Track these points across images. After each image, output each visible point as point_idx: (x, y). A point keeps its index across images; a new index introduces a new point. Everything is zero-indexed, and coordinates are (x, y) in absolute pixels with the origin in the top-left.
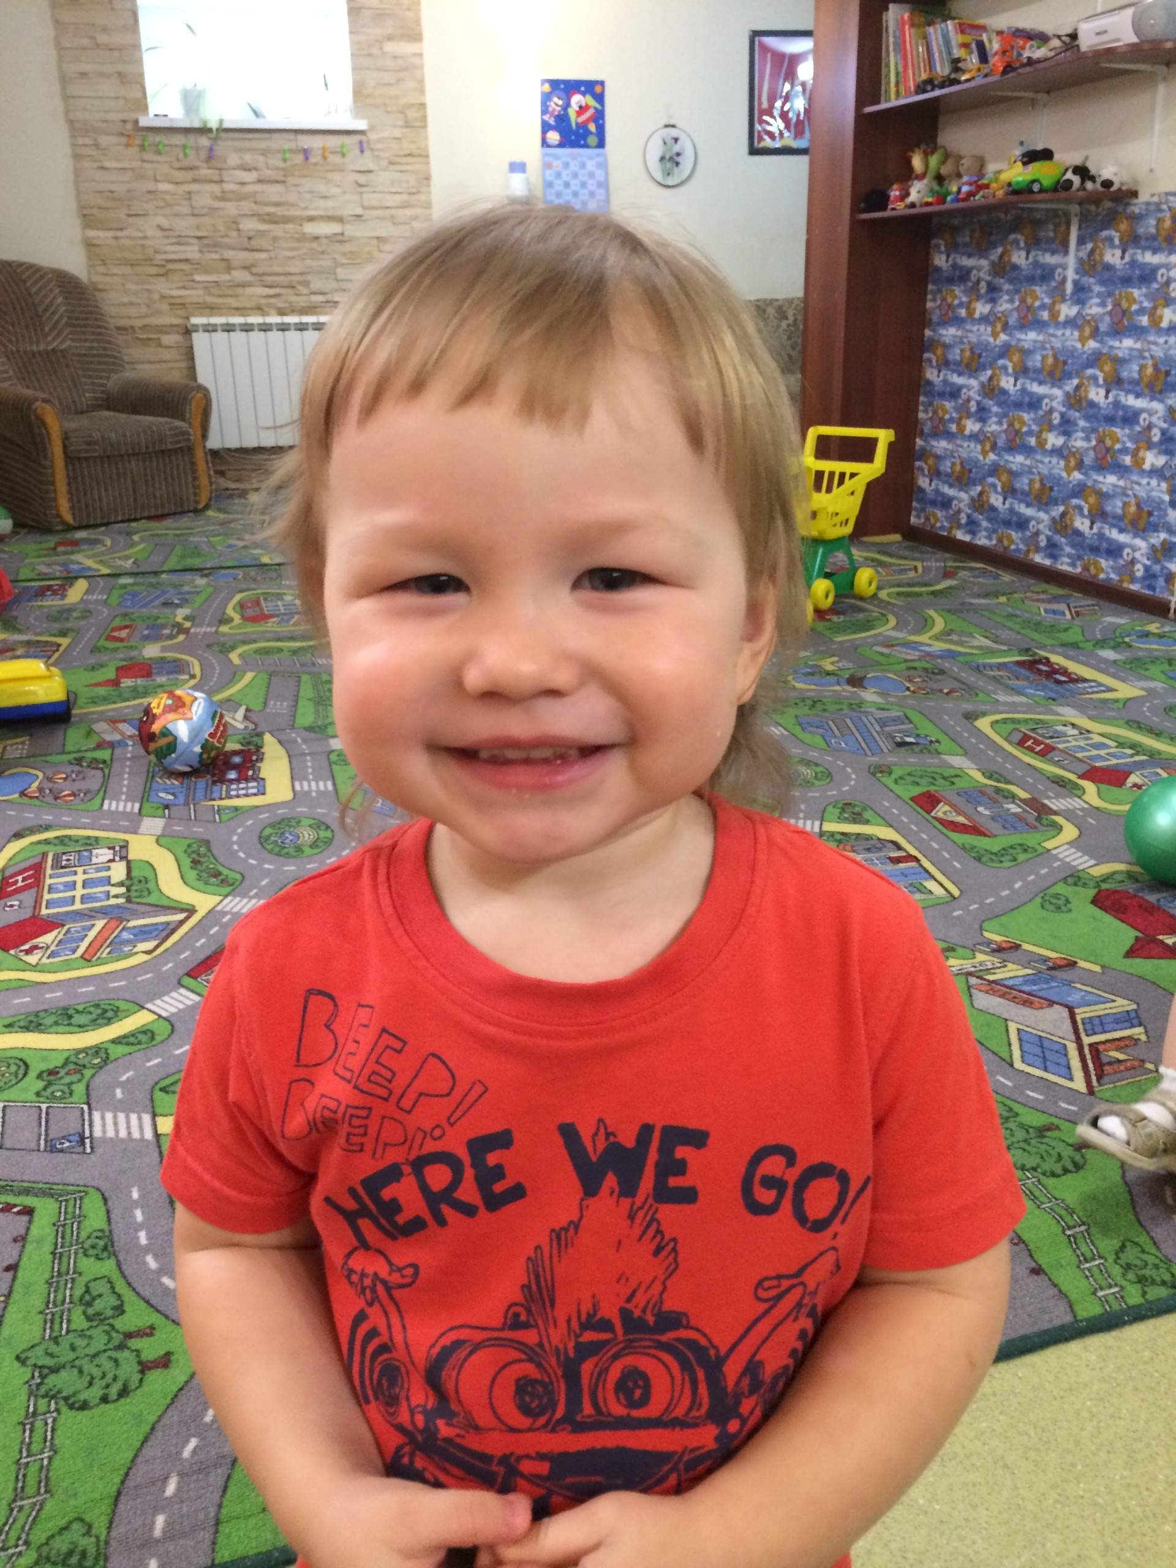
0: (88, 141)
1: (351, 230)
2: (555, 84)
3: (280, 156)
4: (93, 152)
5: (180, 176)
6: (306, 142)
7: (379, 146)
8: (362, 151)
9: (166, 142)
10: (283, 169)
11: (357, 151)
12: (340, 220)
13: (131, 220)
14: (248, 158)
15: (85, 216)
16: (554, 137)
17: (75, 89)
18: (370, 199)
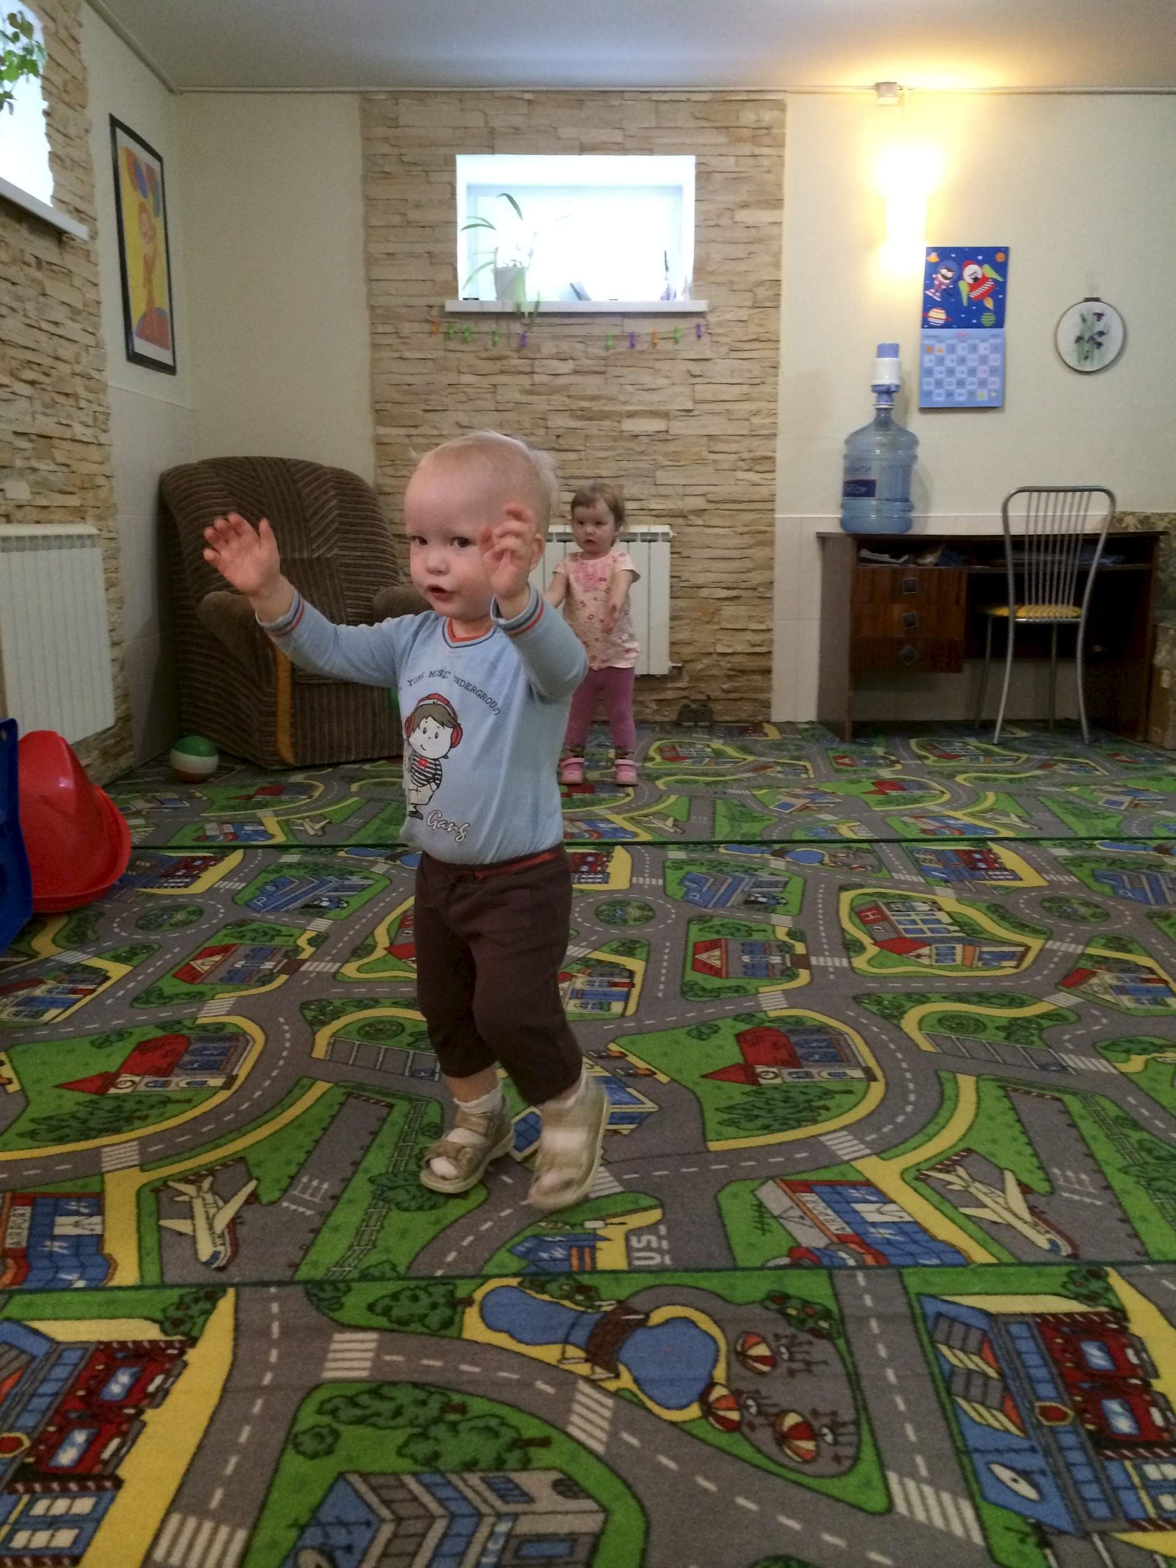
0: (388, 329)
1: (677, 427)
2: (944, 253)
3: (602, 343)
4: (392, 340)
5: (485, 366)
6: (631, 326)
7: (720, 331)
8: (699, 337)
9: (475, 329)
10: (605, 359)
11: (694, 338)
12: (665, 415)
13: (429, 415)
14: (565, 346)
15: (377, 411)
16: (938, 315)
17: (378, 272)
18: (704, 391)
